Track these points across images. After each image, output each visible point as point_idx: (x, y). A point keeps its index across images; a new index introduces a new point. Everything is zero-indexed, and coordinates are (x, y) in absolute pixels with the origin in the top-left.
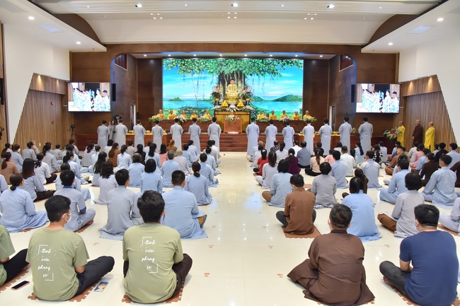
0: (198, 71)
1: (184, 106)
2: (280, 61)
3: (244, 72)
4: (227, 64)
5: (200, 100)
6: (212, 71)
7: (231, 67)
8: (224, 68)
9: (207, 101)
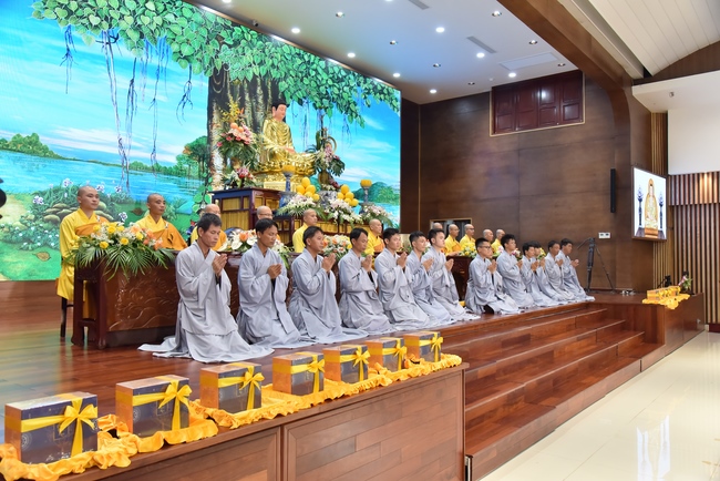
0: (135, 36)
1: (68, 183)
2: (361, 79)
3: (283, 86)
4: (237, 43)
5: (138, 167)
6: (186, 50)
7: (248, 59)
8: (227, 55)
9: (168, 172)
